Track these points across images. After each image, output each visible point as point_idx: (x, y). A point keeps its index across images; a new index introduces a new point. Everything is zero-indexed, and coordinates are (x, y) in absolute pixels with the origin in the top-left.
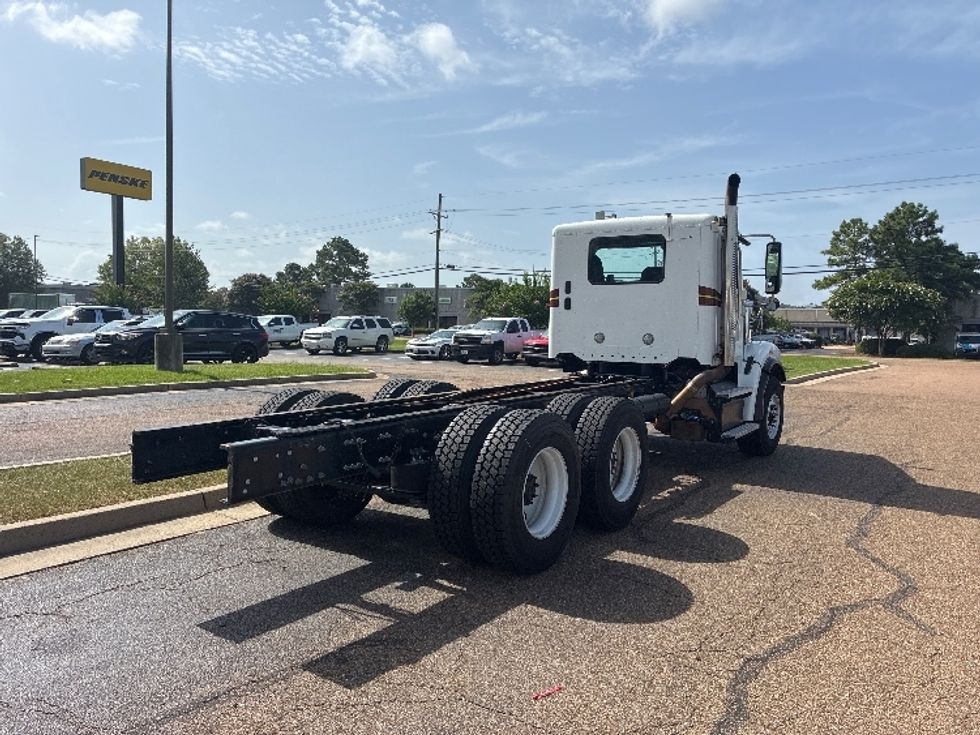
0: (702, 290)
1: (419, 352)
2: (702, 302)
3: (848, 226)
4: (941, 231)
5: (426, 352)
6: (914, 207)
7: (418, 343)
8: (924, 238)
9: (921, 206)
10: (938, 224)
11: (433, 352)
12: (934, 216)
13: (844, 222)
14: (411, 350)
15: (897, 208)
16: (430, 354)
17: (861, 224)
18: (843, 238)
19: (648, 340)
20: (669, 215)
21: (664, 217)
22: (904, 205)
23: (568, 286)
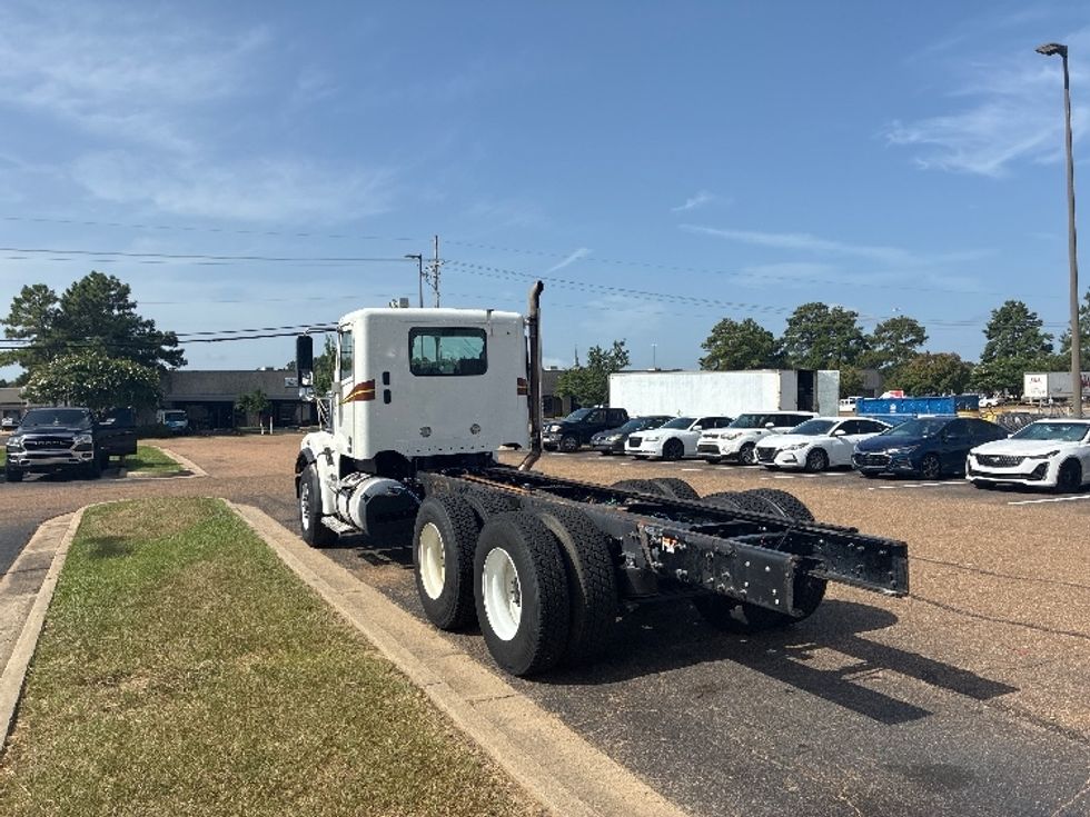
0: (519, 382)
2: (520, 392)
3: (31, 293)
4: (134, 305)
6: (106, 278)
8: (116, 312)
9: (113, 277)
10: (131, 299)
12: (126, 290)
13: (26, 287)
15: (86, 278)
17: (46, 291)
18: (26, 305)
19: (475, 429)
20: (490, 311)
21: (484, 313)
22: (94, 274)
23: (386, 378)
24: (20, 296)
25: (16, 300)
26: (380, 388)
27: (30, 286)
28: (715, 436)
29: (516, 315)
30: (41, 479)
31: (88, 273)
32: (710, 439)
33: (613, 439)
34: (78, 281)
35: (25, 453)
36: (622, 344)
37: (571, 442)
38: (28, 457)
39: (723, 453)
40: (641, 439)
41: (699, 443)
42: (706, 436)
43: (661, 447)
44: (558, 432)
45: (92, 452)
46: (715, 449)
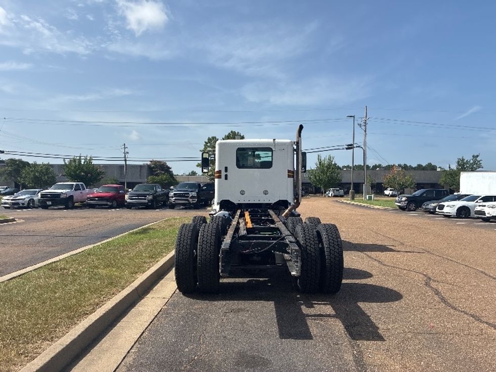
0: (289, 171)
1: (14, 204)
2: (289, 176)
3: (211, 140)
5: (18, 204)
7: (12, 198)
11: (23, 204)
14: (5, 203)
16: (21, 205)
17: (215, 139)
18: (209, 145)
19: (266, 193)
20: (274, 140)
21: (272, 140)
22: (232, 132)
23: (226, 169)
24: (207, 141)
25: (206, 143)
26: (223, 174)
27: (210, 137)
28: (485, 206)
29: (289, 141)
30: (183, 209)
31: (230, 132)
32: (481, 208)
33: (434, 205)
34: (227, 135)
35: (174, 198)
36: (477, 156)
37: (413, 206)
38: (175, 200)
39: (487, 215)
40: (444, 206)
41: (476, 210)
42: (480, 206)
43: (456, 211)
44: (405, 201)
45: (196, 200)
46: (484, 213)
